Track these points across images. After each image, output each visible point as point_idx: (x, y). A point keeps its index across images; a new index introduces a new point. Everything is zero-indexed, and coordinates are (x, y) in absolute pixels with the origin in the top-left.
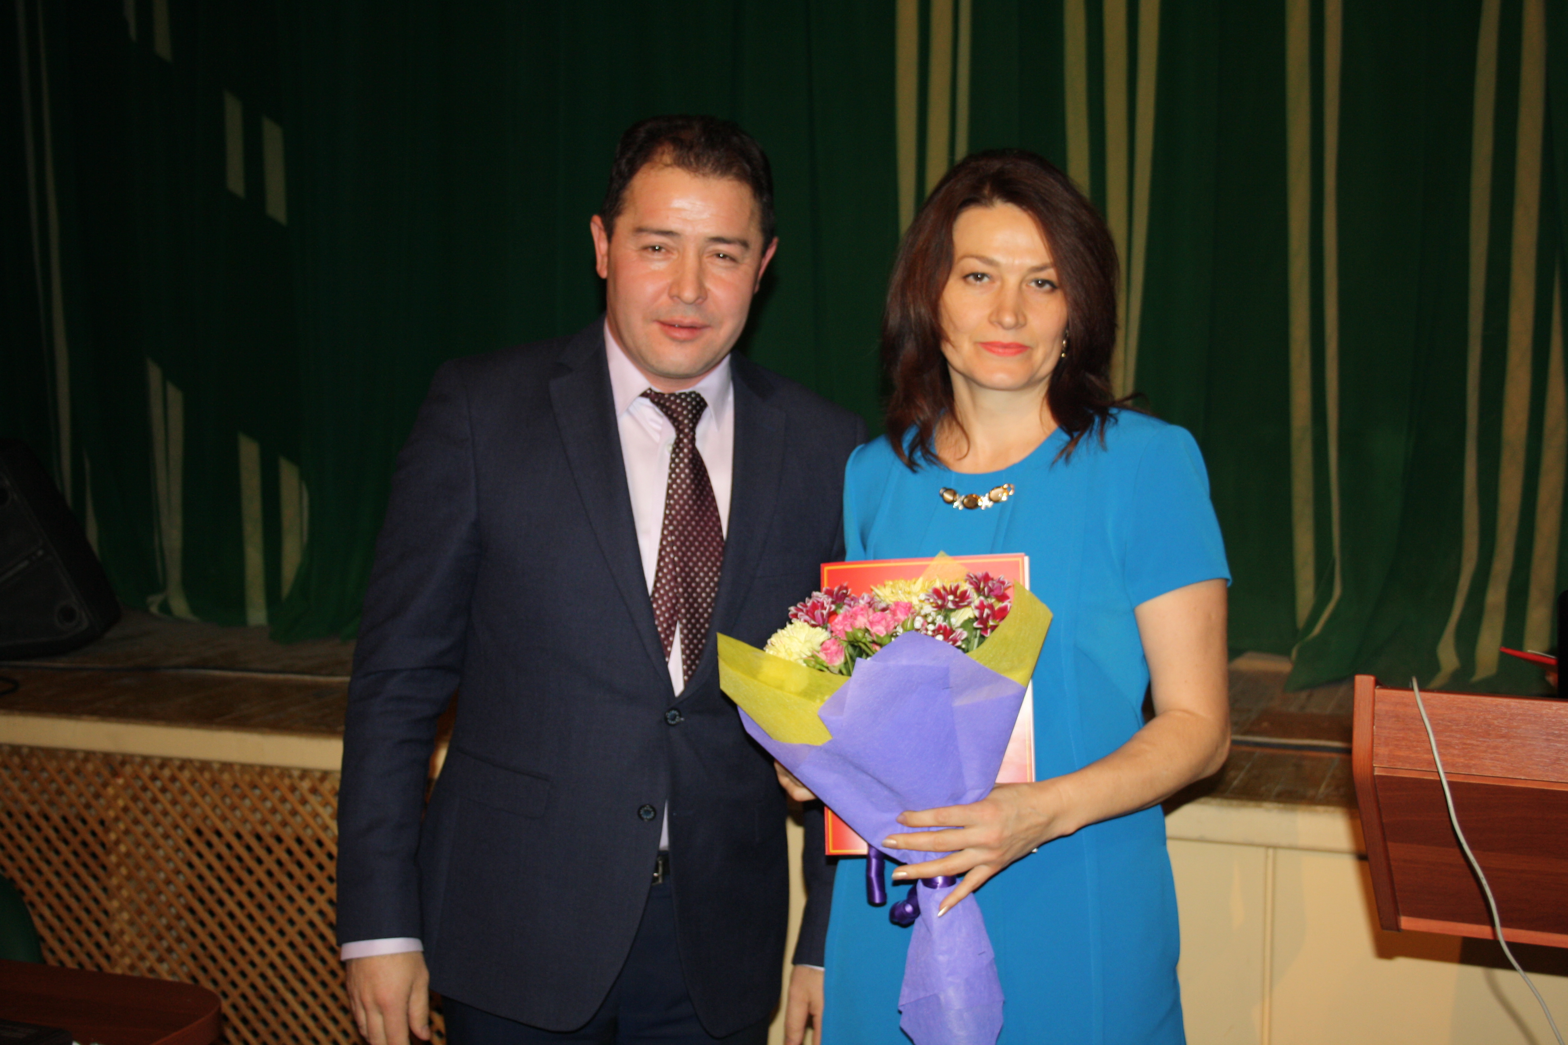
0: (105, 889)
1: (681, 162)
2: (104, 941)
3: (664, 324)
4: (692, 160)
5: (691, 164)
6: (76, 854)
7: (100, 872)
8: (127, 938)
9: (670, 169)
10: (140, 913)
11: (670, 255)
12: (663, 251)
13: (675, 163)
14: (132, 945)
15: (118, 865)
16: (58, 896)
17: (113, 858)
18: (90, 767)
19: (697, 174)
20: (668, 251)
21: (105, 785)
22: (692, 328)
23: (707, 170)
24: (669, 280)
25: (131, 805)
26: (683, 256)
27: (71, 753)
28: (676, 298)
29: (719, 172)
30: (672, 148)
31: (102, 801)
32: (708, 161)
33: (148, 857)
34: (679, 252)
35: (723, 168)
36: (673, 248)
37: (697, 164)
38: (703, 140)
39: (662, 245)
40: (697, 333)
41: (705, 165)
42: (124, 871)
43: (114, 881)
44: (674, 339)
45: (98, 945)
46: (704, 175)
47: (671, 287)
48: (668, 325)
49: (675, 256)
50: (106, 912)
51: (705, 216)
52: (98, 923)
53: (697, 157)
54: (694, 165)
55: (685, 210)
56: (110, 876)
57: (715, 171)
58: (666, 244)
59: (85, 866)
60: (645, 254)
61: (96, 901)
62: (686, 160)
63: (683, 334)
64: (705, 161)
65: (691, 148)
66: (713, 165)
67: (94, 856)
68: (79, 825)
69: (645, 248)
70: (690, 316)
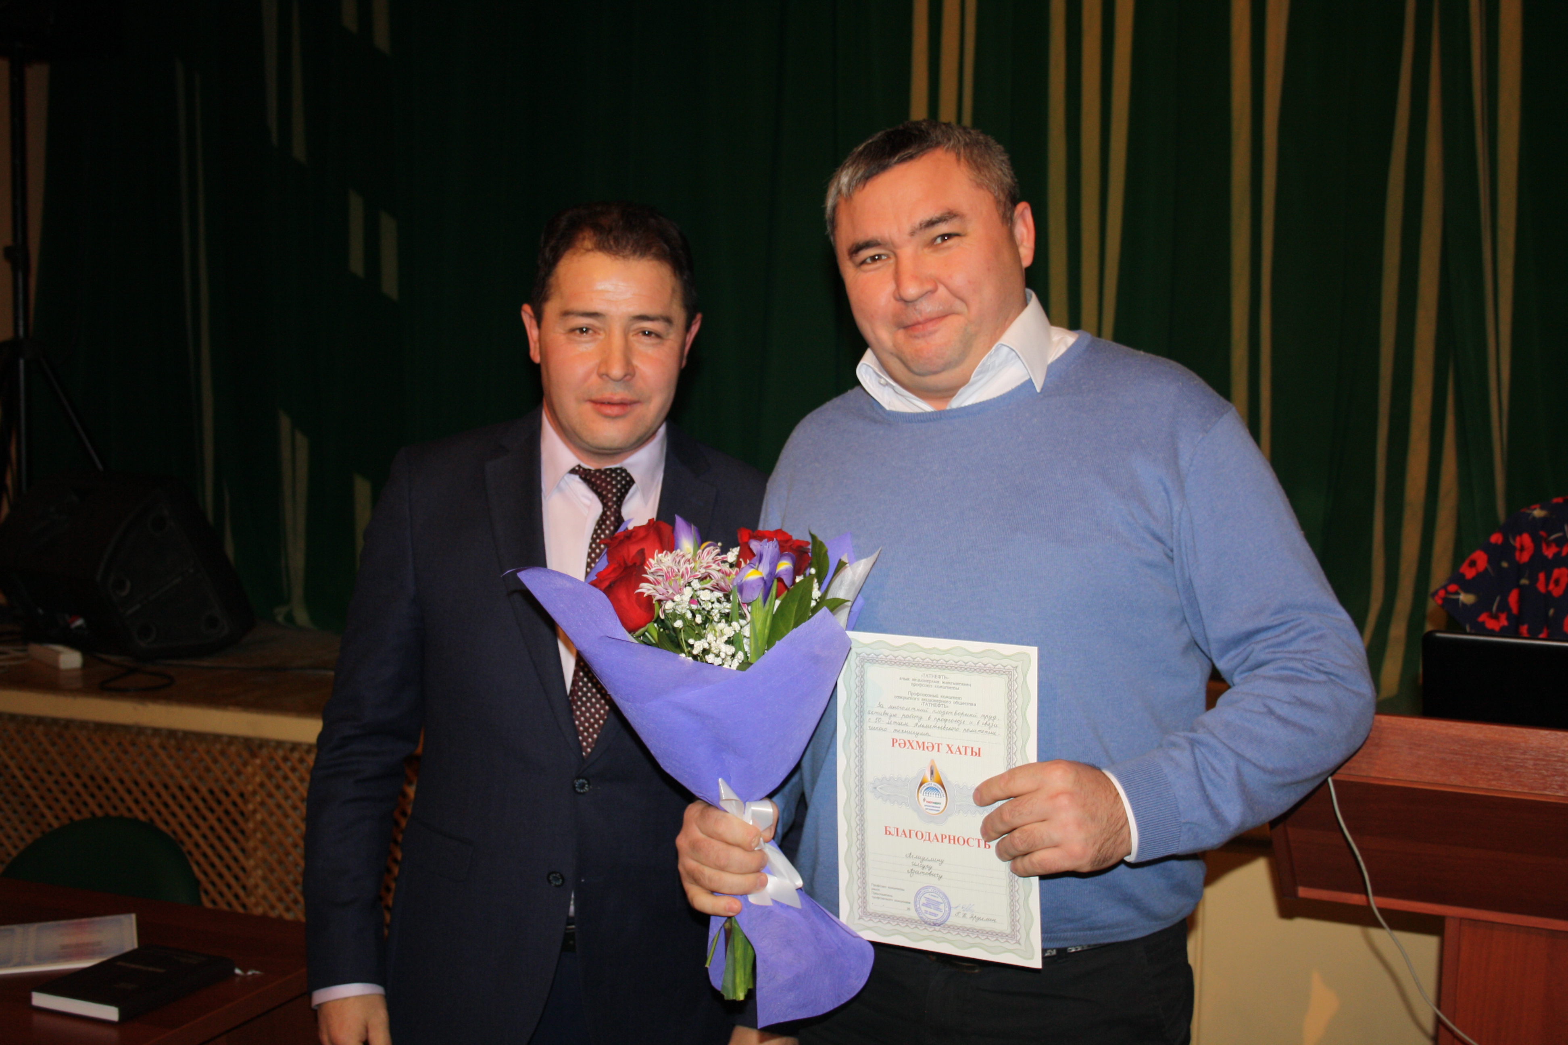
0: (243, 850)
1: (601, 247)
2: (241, 893)
3: (595, 402)
4: (612, 243)
5: (611, 248)
6: (219, 820)
7: (239, 836)
8: (260, 891)
9: (591, 254)
10: (272, 870)
11: (597, 336)
12: (590, 332)
13: (596, 248)
14: (264, 897)
15: (255, 831)
16: (205, 855)
17: (251, 825)
18: (233, 749)
19: (617, 257)
20: (595, 332)
21: (245, 764)
22: (623, 404)
23: (627, 252)
24: (597, 361)
25: (267, 781)
26: (609, 335)
27: (217, 737)
28: (604, 376)
29: (638, 253)
30: (592, 234)
31: (243, 777)
32: (628, 242)
33: (280, 825)
34: (605, 332)
35: (642, 249)
36: (599, 329)
37: (617, 247)
38: (621, 223)
39: (589, 327)
40: (628, 408)
41: (625, 248)
42: (259, 835)
43: (251, 844)
44: (607, 416)
45: (237, 896)
46: (624, 257)
47: (599, 366)
48: (598, 403)
49: (602, 336)
50: (243, 869)
51: (628, 295)
52: (237, 878)
53: (617, 241)
54: (614, 249)
55: (608, 292)
56: (247, 839)
57: (634, 252)
58: (593, 326)
59: (227, 830)
60: (572, 336)
61: (236, 859)
62: (606, 244)
63: (616, 410)
64: (624, 243)
65: (610, 231)
66: (632, 247)
67: (235, 822)
68: (222, 797)
69: (572, 330)
70: (618, 393)
